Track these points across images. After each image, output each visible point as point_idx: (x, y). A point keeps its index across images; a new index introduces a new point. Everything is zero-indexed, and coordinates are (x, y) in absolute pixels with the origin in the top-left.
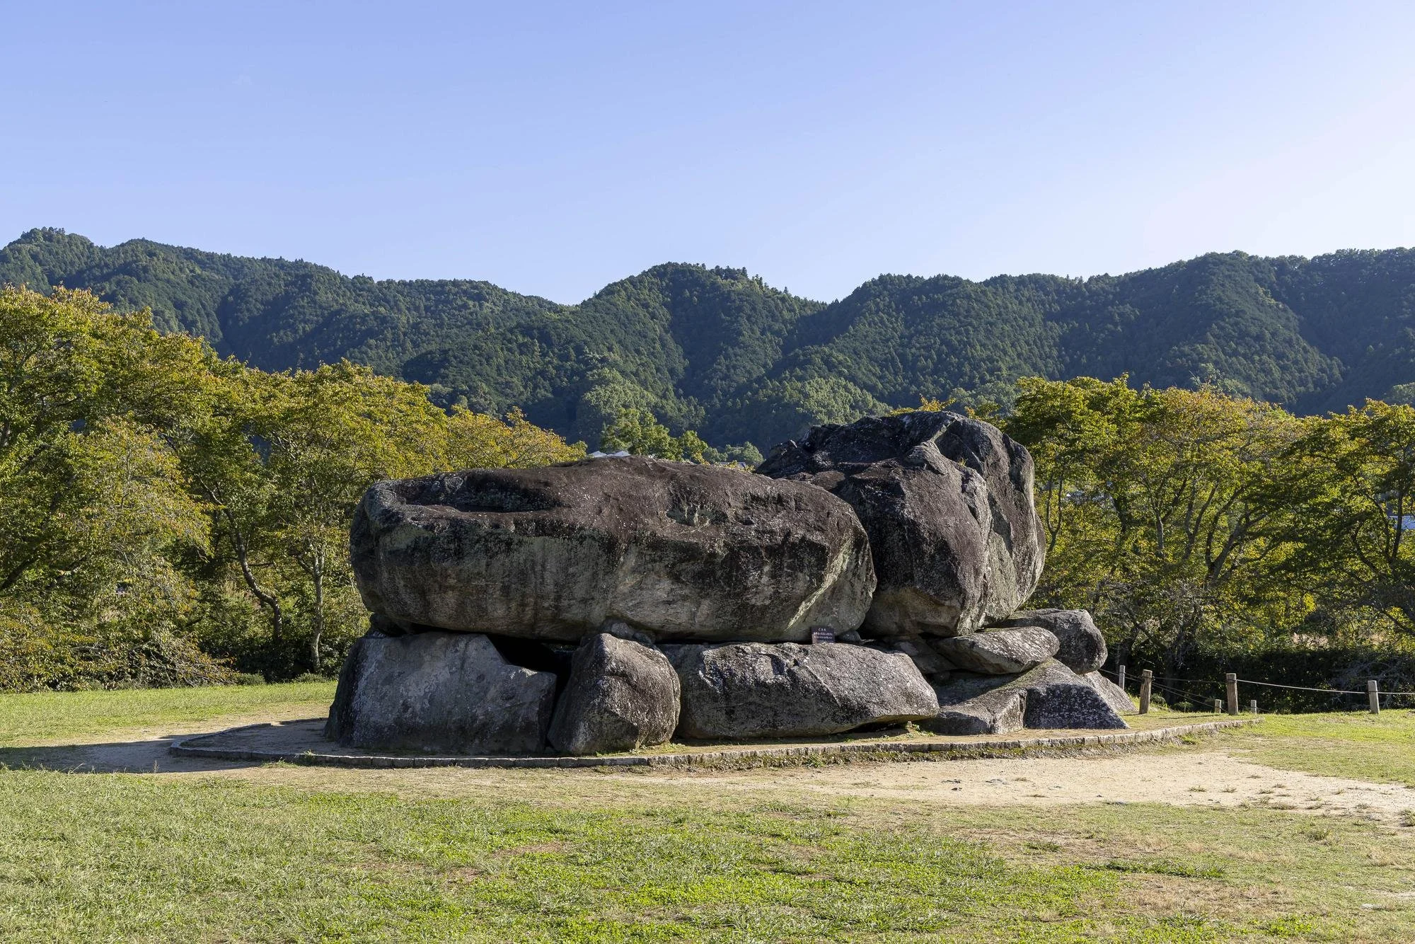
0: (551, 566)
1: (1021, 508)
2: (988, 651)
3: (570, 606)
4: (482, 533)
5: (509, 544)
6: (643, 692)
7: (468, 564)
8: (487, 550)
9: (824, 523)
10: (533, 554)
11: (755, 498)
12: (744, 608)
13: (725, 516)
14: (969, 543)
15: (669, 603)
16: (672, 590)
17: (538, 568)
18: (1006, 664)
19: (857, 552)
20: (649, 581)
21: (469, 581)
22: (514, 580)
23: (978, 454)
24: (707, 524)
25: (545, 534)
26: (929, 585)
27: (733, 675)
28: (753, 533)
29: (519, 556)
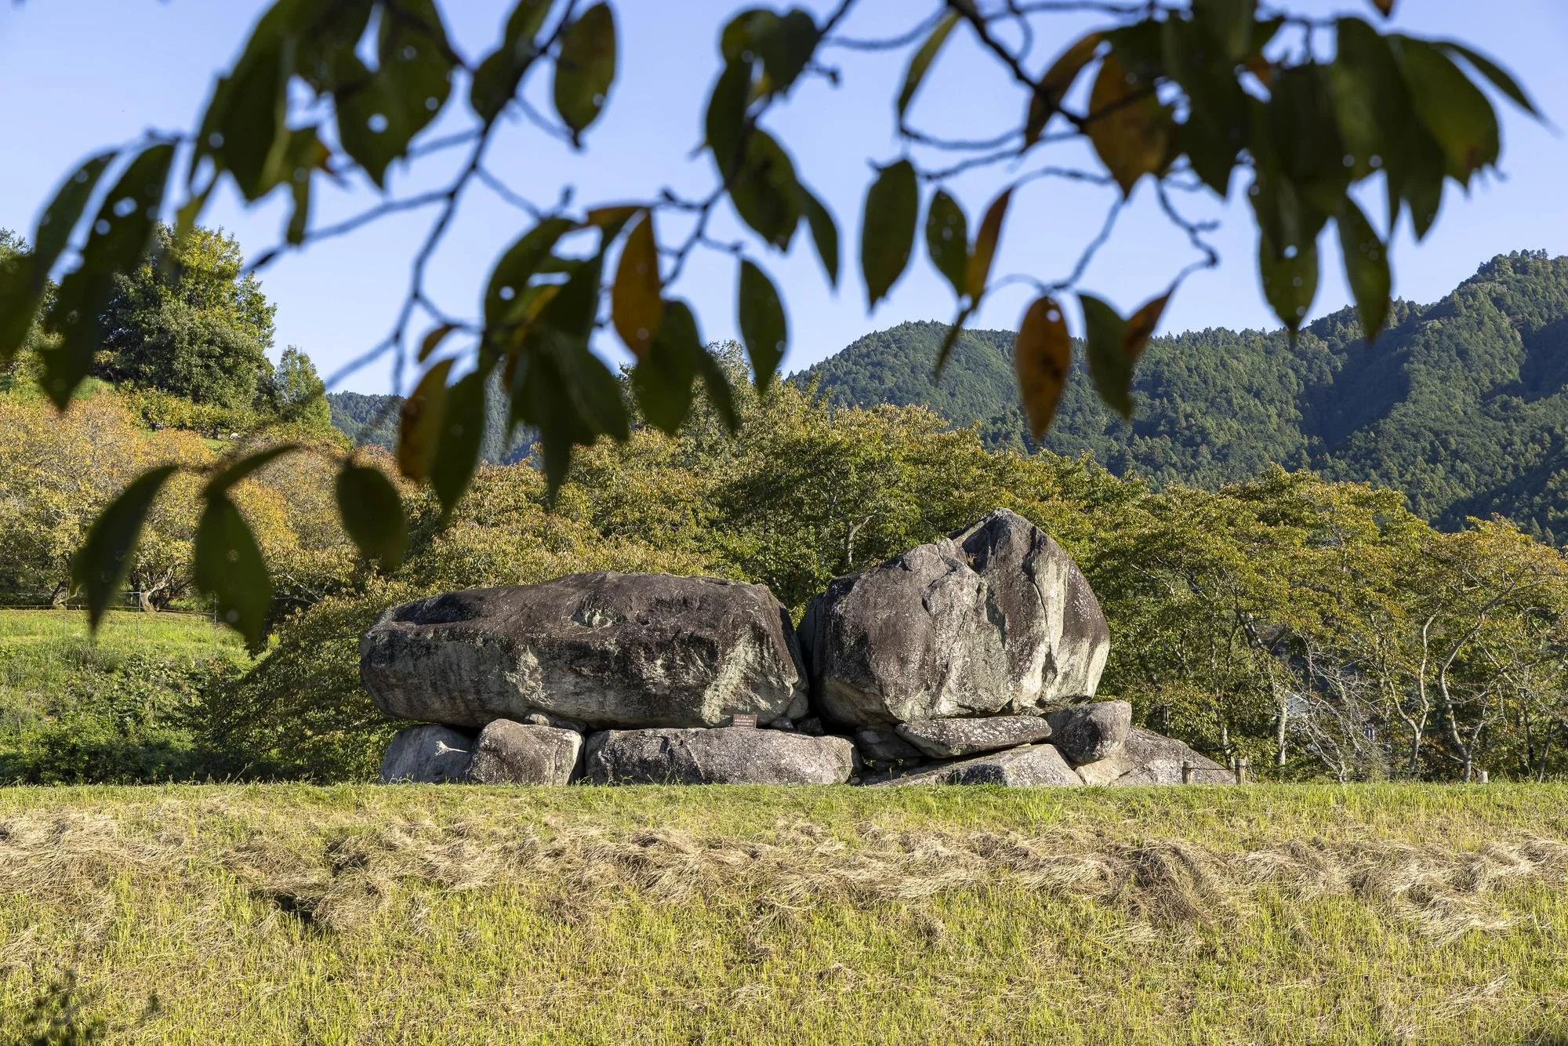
0: (465, 665)
1: (1029, 599)
2: (917, 736)
3: (490, 699)
4: (409, 641)
5: (428, 648)
6: (510, 765)
7: (399, 666)
8: (413, 654)
9: (718, 620)
10: (447, 656)
11: (659, 602)
12: (647, 697)
13: (625, 618)
14: (894, 634)
15: (577, 694)
16: (577, 683)
17: (455, 667)
18: (935, 748)
19: (761, 645)
20: (556, 676)
21: (405, 680)
22: (439, 678)
23: (993, 549)
24: (609, 624)
25: (454, 639)
26: (846, 674)
27: (623, 753)
28: (644, 632)
29: (439, 658)
